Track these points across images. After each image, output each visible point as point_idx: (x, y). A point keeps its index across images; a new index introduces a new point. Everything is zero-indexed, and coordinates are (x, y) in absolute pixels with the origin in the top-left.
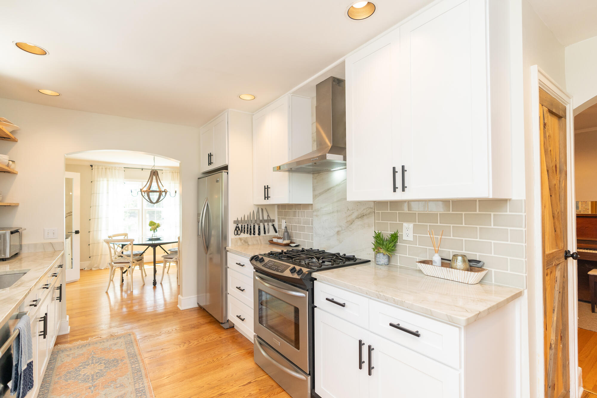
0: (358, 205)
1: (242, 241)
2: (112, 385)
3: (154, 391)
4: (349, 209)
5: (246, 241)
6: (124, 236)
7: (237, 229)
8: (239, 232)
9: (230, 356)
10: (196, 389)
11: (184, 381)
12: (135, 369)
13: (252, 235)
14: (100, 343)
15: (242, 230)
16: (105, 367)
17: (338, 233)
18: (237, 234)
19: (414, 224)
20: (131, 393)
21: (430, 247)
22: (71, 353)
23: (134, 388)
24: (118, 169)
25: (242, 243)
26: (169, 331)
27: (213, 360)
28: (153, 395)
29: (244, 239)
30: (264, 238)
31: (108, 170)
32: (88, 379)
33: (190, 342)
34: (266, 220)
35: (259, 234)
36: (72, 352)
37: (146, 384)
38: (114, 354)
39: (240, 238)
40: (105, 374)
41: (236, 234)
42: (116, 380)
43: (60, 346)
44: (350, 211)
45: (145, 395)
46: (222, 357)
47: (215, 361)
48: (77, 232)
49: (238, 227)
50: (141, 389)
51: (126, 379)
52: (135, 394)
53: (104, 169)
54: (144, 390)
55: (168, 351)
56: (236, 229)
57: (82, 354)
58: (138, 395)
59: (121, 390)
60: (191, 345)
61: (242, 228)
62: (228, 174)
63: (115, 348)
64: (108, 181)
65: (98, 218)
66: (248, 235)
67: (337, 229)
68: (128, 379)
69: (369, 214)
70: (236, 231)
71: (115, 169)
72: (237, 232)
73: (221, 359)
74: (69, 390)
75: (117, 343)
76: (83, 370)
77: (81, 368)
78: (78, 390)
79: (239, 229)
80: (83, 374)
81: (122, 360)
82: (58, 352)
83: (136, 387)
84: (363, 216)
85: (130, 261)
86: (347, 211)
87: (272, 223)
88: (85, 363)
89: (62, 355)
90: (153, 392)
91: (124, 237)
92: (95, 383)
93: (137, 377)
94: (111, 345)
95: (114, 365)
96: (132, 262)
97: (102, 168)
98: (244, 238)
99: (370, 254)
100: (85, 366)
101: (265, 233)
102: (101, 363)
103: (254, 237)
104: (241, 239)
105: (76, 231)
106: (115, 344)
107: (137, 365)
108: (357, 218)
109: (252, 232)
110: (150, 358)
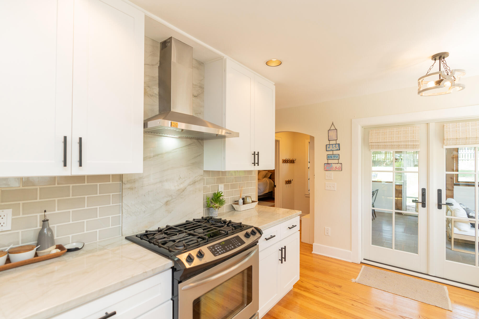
0: (190, 174)
4: (181, 177)
17: (167, 203)
19: (224, 185)
21: (230, 196)
44: (182, 179)
67: (165, 200)
69: (200, 180)
84: (195, 182)
86: (179, 179)
99: (200, 213)
108: (189, 185)
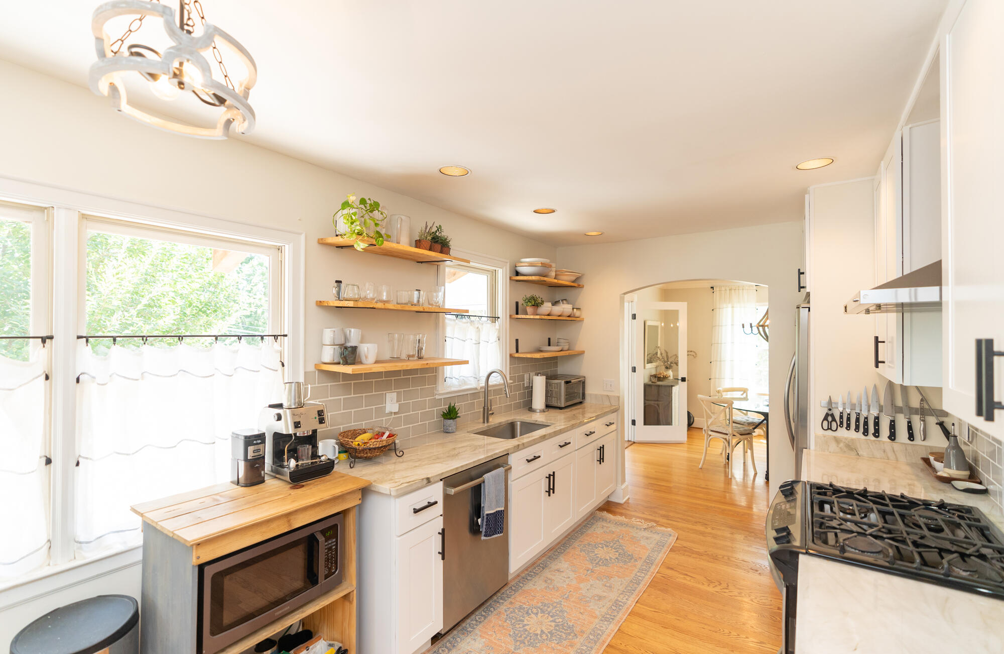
1: (842, 445)
2: (605, 580)
3: (629, 615)
5: (851, 447)
6: (743, 392)
7: (830, 419)
8: (834, 424)
9: (764, 645)
10: (669, 649)
11: (668, 630)
12: (638, 578)
13: (871, 437)
14: (637, 529)
15: (841, 423)
16: (617, 558)
18: (830, 428)
20: (609, 601)
22: (607, 525)
23: (616, 598)
24: (747, 288)
25: (841, 448)
26: (716, 556)
27: (730, 633)
28: (624, 619)
29: (847, 442)
30: (906, 449)
31: (733, 291)
32: (595, 561)
33: (728, 586)
34: (916, 409)
35: (892, 436)
36: (609, 525)
37: (629, 602)
38: (636, 549)
39: (835, 437)
40: (610, 565)
41: (826, 427)
42: (612, 577)
43: (605, 514)
45: (618, 612)
46: (747, 638)
47: (731, 636)
48: (683, 380)
49: (832, 415)
50: (620, 603)
51: (620, 583)
52: (611, 604)
53: (728, 291)
54: (622, 606)
55: (690, 581)
56: (826, 419)
57: (613, 532)
58: (613, 607)
59: (606, 591)
60: (725, 592)
61: (841, 417)
62: (809, 311)
63: (643, 542)
64: (733, 307)
65: (721, 361)
66: (860, 435)
68: (621, 584)
70: (825, 423)
71: (743, 289)
72: (830, 424)
73: (743, 639)
74: (575, 560)
75: (650, 537)
76: (600, 548)
77: (600, 546)
78: (580, 565)
79: (834, 419)
80: (596, 553)
81: (636, 560)
82: (600, 518)
83: (619, 599)
85: (729, 433)
87: (938, 419)
88: (607, 543)
89: (600, 524)
90: (626, 616)
91: (742, 395)
92: (596, 568)
93: (630, 588)
94: (643, 537)
95: (626, 561)
96: (732, 435)
97: (726, 290)
98: (846, 439)
100: (604, 546)
101: (911, 437)
102: (617, 552)
103: (874, 441)
104: (837, 440)
105: (682, 378)
106: (647, 538)
107: (643, 575)
109: (871, 429)
110: (662, 576)
